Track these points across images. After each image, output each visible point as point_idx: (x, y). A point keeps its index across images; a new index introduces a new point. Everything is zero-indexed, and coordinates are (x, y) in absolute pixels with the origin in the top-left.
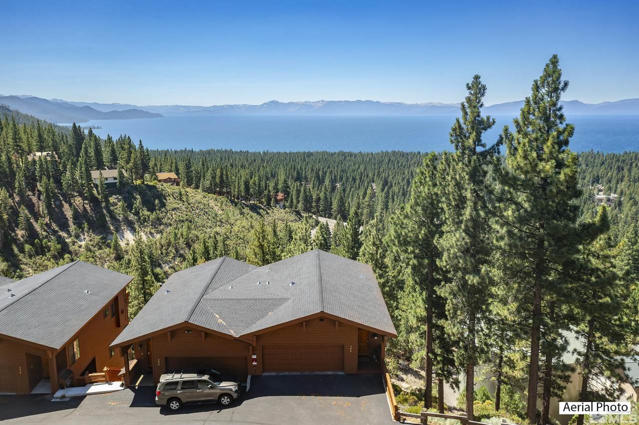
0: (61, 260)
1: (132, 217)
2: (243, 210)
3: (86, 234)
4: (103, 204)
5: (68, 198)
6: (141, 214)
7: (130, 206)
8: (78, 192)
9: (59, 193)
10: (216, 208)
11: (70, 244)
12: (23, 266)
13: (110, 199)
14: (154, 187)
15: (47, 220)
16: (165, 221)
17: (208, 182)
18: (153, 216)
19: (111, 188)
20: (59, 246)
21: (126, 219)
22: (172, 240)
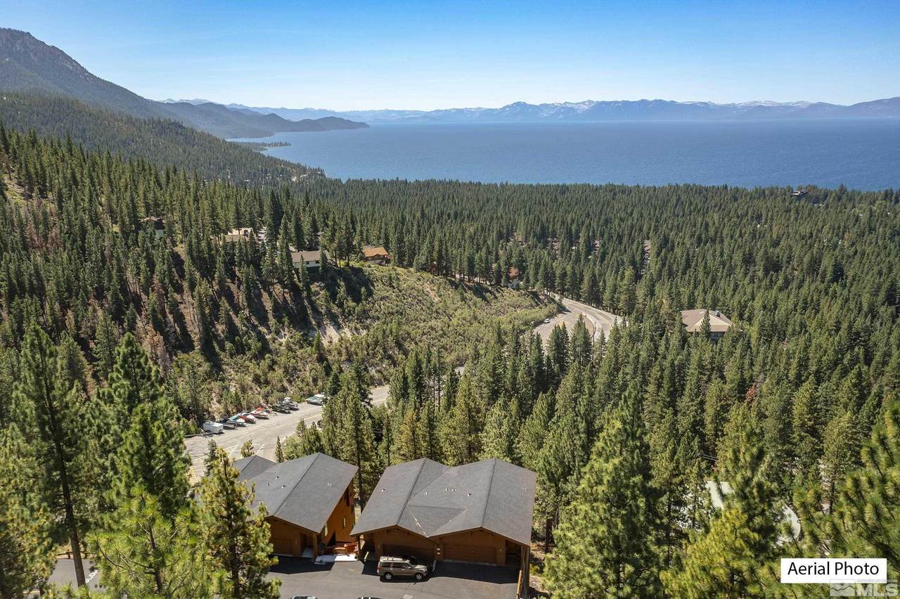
0: (262, 361)
1: (335, 310)
2: (465, 294)
3: (286, 329)
4: (305, 294)
5: (267, 286)
6: (345, 306)
7: (333, 296)
8: (277, 279)
9: (257, 280)
10: (432, 294)
11: (271, 342)
12: (224, 367)
13: (311, 286)
14: (360, 270)
15: (247, 312)
16: (372, 313)
17: (424, 258)
18: (358, 309)
19: (313, 274)
20: (259, 344)
21: (329, 311)
22: (380, 337)
